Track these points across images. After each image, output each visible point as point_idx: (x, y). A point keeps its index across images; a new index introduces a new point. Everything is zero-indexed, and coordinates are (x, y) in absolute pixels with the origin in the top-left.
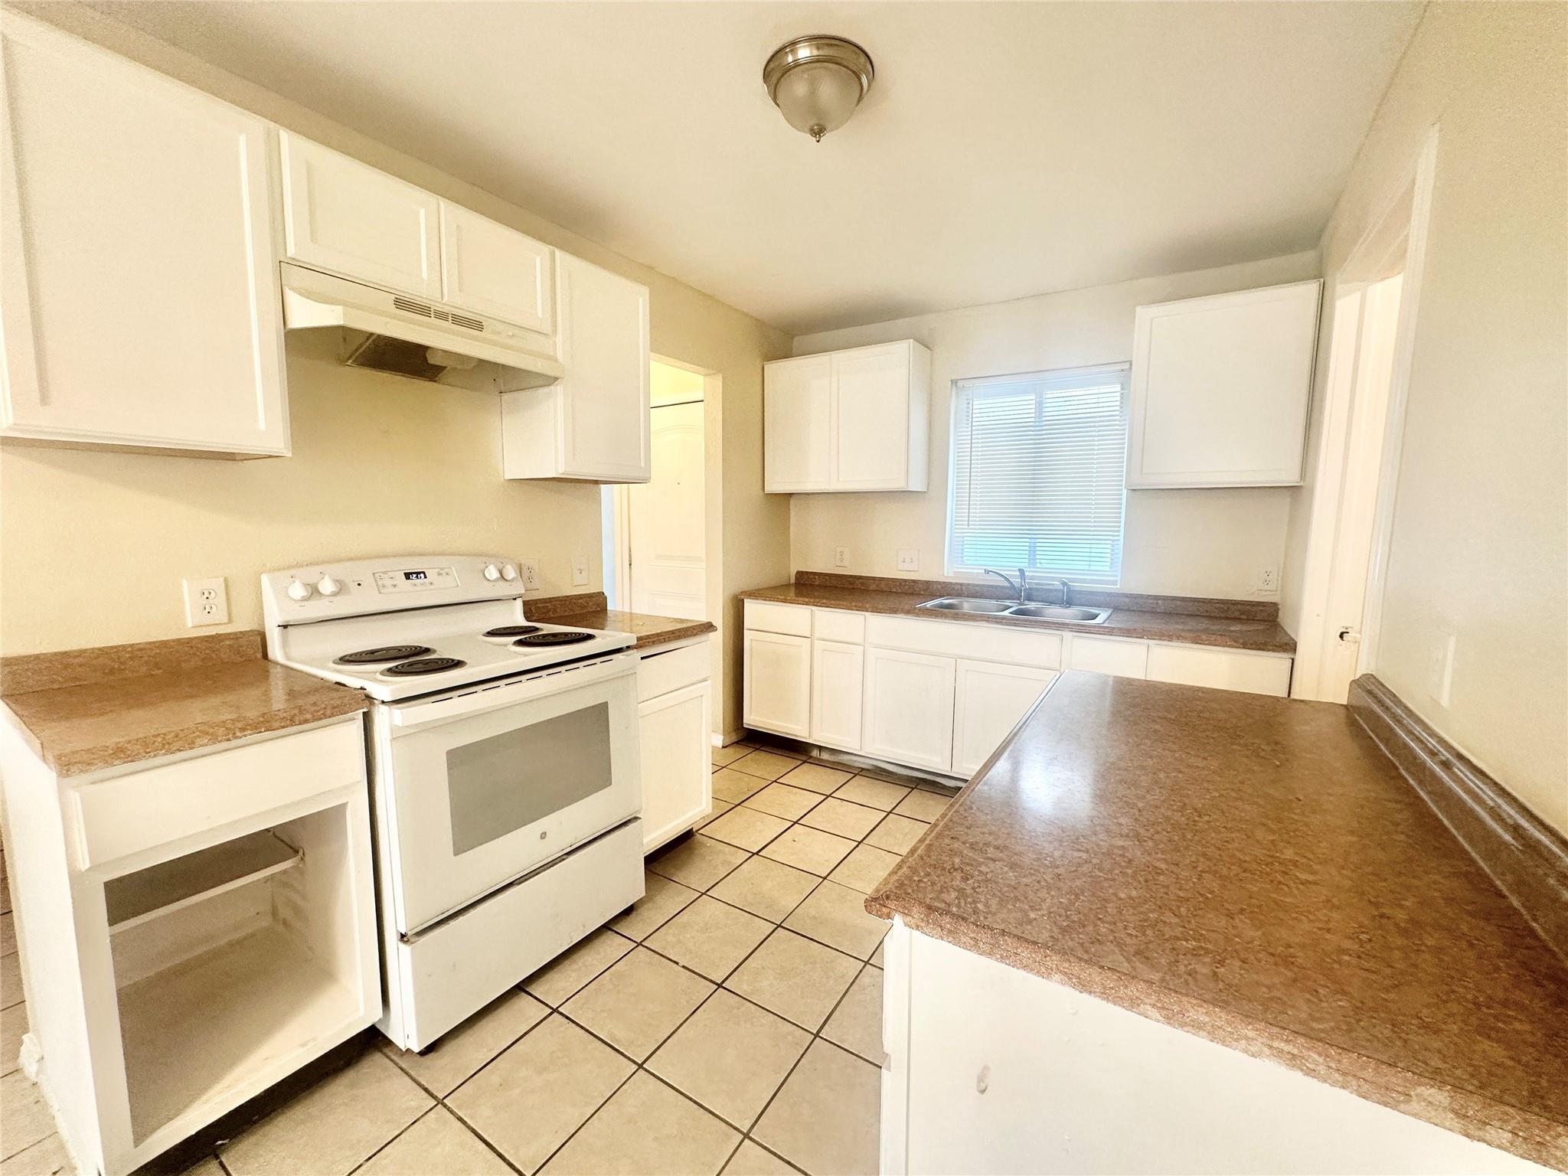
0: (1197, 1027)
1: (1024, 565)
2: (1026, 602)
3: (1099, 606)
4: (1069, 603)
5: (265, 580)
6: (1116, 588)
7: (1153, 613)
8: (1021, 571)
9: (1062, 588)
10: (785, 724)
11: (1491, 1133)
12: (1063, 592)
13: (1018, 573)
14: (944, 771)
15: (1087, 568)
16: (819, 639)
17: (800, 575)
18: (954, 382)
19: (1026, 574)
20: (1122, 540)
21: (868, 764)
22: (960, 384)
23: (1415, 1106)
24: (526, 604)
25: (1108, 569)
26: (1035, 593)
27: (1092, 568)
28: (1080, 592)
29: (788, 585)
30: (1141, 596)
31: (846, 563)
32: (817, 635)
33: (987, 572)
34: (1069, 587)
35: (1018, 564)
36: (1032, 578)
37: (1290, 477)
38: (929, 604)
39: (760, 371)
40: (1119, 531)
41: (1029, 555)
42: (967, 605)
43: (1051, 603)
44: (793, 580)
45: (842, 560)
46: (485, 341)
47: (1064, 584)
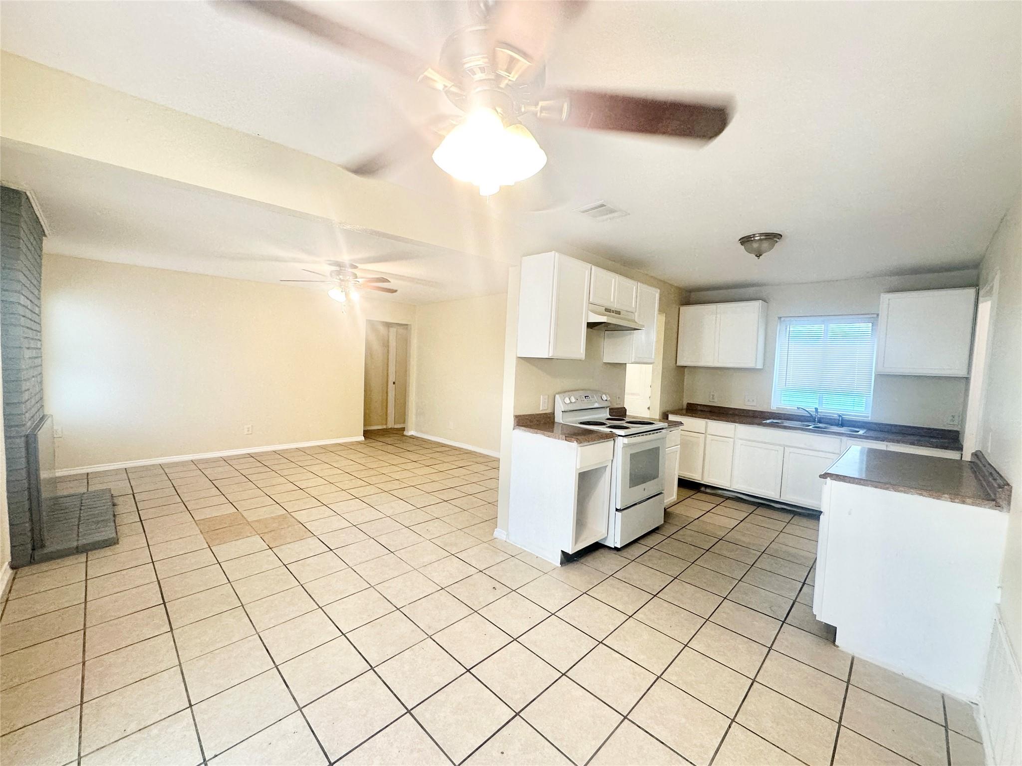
0: (901, 491)
1: (817, 406)
2: (818, 424)
3: (859, 428)
4: (842, 425)
5: (557, 396)
6: (869, 419)
7: (889, 432)
8: (816, 409)
9: (838, 418)
10: (688, 474)
11: (956, 500)
12: (839, 420)
13: (814, 410)
14: (776, 499)
15: (852, 409)
16: (709, 434)
17: (689, 405)
18: (780, 318)
19: (819, 410)
20: (872, 397)
21: (732, 495)
22: (782, 319)
23: (943, 499)
24: (610, 409)
25: (864, 410)
26: (822, 420)
27: (855, 409)
28: (848, 421)
29: (682, 410)
30: (882, 424)
31: (716, 400)
32: (709, 431)
33: (799, 408)
34: (842, 418)
35: (814, 406)
36: (821, 412)
37: (962, 373)
38: (768, 421)
39: (678, 310)
40: (870, 392)
41: (819, 401)
42: (787, 423)
43: (832, 425)
44: (685, 407)
45: (713, 399)
46: (621, 319)
47: (840, 416)
